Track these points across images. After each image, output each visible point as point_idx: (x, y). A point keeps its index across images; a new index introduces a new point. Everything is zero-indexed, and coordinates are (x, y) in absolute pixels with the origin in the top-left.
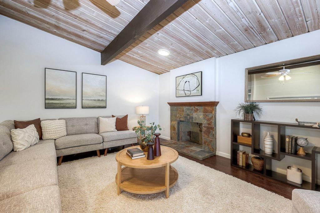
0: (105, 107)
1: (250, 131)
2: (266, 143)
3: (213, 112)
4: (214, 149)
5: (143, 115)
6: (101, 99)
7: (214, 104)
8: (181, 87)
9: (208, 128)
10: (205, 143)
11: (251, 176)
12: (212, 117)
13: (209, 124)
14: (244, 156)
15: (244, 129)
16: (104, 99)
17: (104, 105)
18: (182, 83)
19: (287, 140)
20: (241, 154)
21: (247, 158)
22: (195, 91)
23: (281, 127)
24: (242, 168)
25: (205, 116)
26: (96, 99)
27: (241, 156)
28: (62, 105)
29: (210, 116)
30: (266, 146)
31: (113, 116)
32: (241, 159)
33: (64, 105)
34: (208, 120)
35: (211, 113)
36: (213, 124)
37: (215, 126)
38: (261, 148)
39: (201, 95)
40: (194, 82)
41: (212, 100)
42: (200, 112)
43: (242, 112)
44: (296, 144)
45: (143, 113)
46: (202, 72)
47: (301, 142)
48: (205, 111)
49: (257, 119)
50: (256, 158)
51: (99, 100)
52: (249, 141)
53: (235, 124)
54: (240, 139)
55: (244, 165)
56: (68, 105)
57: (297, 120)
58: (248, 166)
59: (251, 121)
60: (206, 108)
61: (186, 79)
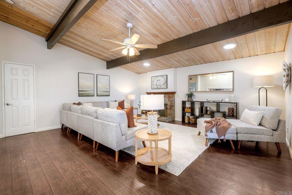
0: (109, 96)
1: (190, 106)
2: (196, 110)
3: (173, 98)
4: (174, 117)
5: (132, 100)
6: (107, 90)
7: (173, 93)
8: (155, 83)
9: (171, 106)
10: (169, 115)
11: (191, 125)
12: (173, 100)
13: (171, 104)
14: (188, 118)
15: (188, 105)
16: (109, 90)
17: (109, 94)
18: (155, 81)
19: (204, 108)
20: (186, 117)
21: (189, 119)
22: (163, 86)
23: (202, 103)
24: (187, 124)
25: (169, 100)
26: (104, 90)
27: (186, 118)
28: (87, 95)
29: (172, 100)
30: (196, 112)
31: (116, 101)
32: (186, 120)
33: (88, 94)
34: (171, 102)
35: (172, 98)
36: (173, 104)
37: (174, 105)
38: (195, 114)
39: (167, 88)
40: (162, 80)
41: (173, 91)
42: (166, 97)
43: (187, 97)
44: (207, 110)
45: (132, 99)
46: (167, 75)
47: (208, 109)
48: (169, 97)
49: (194, 100)
50: (193, 118)
51: (106, 91)
52: (190, 110)
53: (184, 103)
54: (186, 110)
55: (188, 122)
56: (90, 95)
57: (207, 99)
58: (189, 123)
59: (191, 101)
60: (170, 95)
61: (158, 79)
